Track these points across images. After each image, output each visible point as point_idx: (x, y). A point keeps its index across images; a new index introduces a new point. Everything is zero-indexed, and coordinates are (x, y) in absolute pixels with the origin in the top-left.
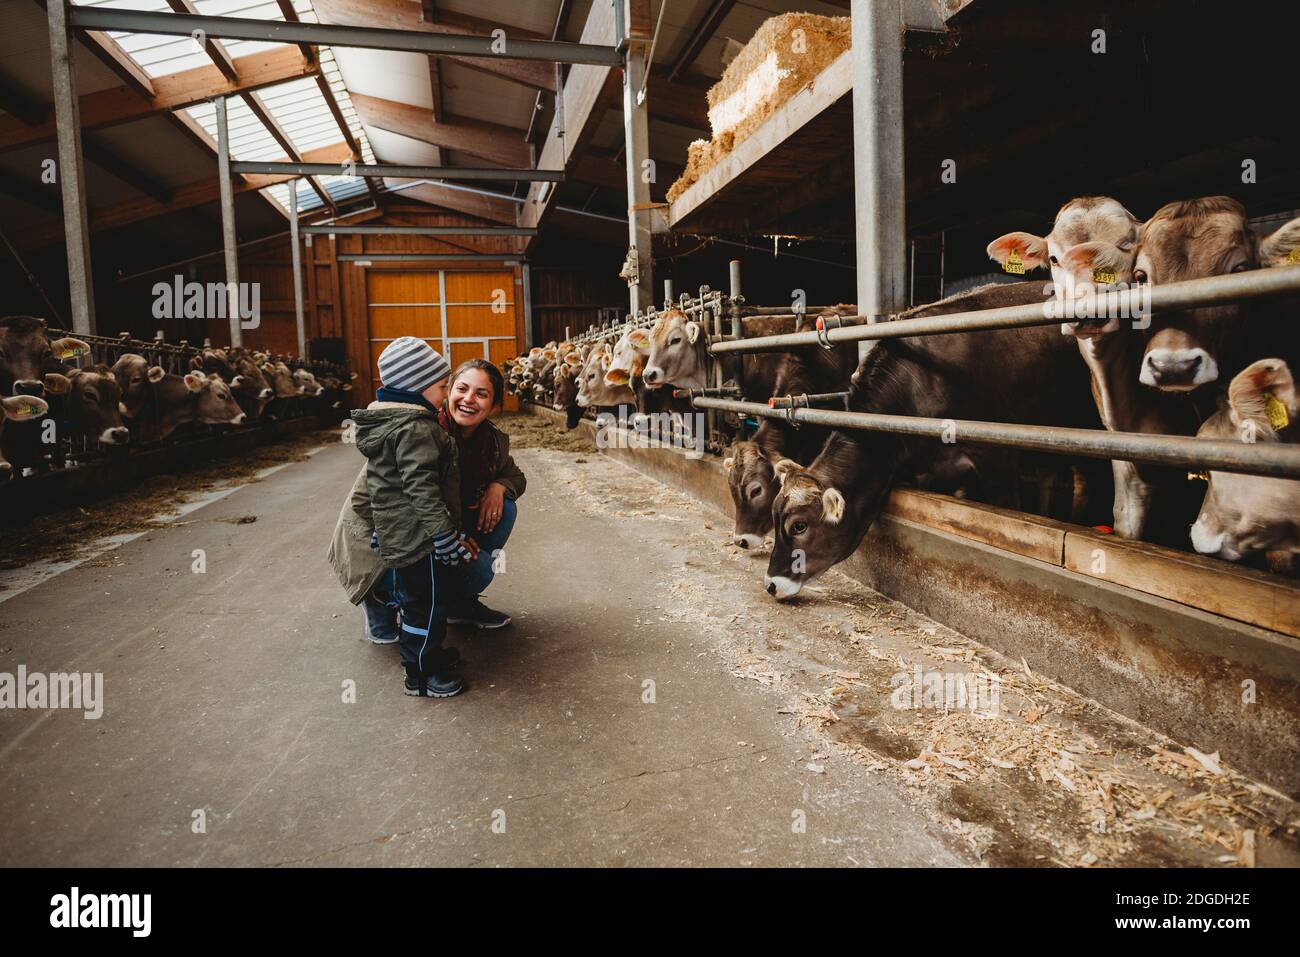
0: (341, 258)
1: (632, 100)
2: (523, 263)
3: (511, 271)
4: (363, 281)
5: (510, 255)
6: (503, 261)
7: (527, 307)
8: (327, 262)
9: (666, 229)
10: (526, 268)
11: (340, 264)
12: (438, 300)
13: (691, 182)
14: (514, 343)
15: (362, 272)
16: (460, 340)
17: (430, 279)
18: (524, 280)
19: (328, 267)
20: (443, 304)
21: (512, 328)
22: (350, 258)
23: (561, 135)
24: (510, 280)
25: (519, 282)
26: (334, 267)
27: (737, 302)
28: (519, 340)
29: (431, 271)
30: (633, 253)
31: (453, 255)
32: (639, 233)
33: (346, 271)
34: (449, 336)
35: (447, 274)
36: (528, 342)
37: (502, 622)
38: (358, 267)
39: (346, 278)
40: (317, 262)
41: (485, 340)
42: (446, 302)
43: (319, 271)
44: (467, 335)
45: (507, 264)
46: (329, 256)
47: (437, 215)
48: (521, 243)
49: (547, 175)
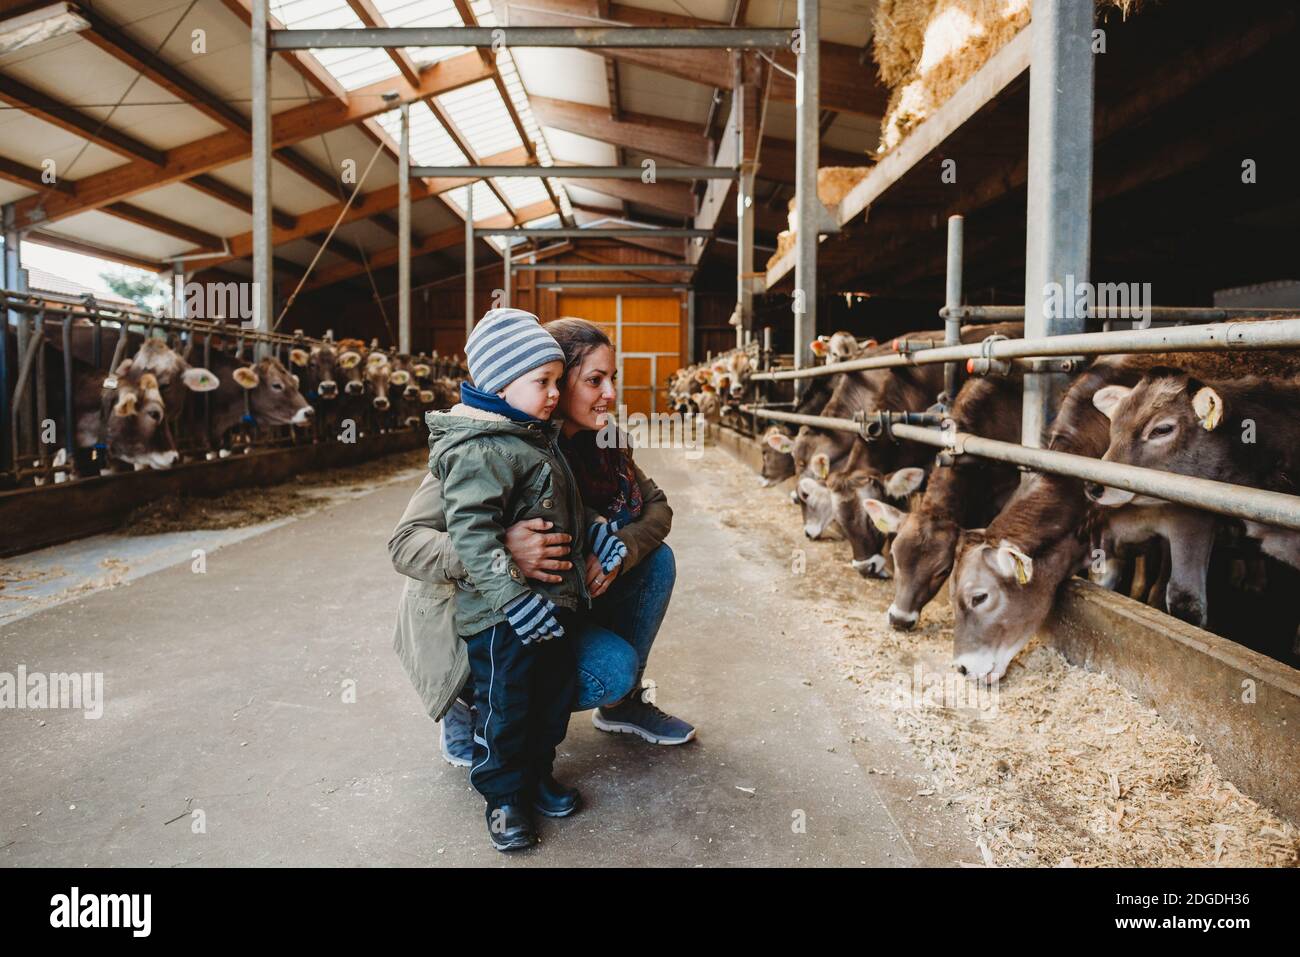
0: (540, 286)
1: (744, 203)
2: (689, 289)
3: (678, 296)
4: (554, 303)
5: (678, 282)
6: (671, 288)
7: (691, 328)
8: (526, 288)
9: (764, 291)
10: (691, 294)
11: (537, 291)
12: (614, 320)
13: (779, 258)
14: (677, 360)
15: (554, 297)
16: (632, 355)
17: (609, 302)
18: (689, 304)
19: (528, 291)
20: (619, 324)
21: (677, 347)
22: (545, 286)
23: (711, 200)
24: (677, 303)
25: (685, 306)
26: (533, 292)
27: (768, 352)
28: (682, 357)
29: (611, 296)
30: (739, 308)
31: (630, 282)
32: (744, 294)
33: (542, 295)
34: (624, 350)
35: (624, 297)
36: (690, 358)
37: (685, 736)
38: (551, 293)
39: (541, 301)
40: (520, 288)
41: (652, 356)
42: (623, 321)
43: (521, 295)
44: (637, 350)
45: (676, 290)
46: (529, 283)
47: (617, 247)
48: (688, 274)
49: (702, 233)
